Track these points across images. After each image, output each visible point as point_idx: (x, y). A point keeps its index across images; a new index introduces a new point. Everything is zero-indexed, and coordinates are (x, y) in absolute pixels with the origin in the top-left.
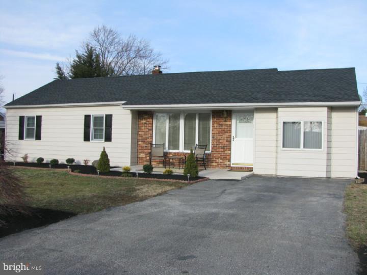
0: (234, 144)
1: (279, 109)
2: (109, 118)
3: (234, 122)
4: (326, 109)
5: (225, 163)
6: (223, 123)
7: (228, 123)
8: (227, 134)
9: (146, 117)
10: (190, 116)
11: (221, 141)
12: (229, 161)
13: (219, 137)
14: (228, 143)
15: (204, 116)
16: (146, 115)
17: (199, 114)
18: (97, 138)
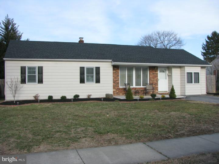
0: (159, 82)
1: (186, 67)
2: (98, 69)
3: (159, 72)
4: (200, 68)
5: (156, 91)
6: (154, 72)
7: (157, 72)
8: (156, 78)
9: (116, 69)
10: (138, 69)
11: (154, 81)
12: (158, 90)
13: (153, 79)
14: (157, 82)
15: (145, 69)
16: (116, 68)
17: (143, 68)
18: (89, 81)
